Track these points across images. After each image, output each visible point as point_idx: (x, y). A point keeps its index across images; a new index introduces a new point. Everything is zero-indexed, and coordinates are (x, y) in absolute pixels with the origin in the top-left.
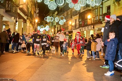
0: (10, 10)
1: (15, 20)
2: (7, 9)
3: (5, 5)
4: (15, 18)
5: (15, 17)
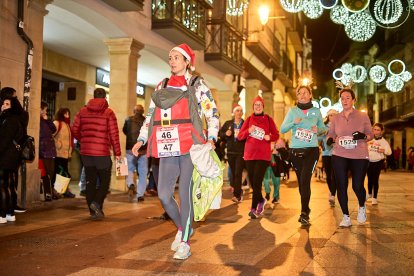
0: (218, 51)
1: (236, 83)
2: (209, 51)
3: (204, 38)
4: (236, 76)
5: (234, 76)
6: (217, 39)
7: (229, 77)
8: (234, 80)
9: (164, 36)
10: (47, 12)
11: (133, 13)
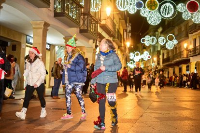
2: (82, 28)
3: (79, 22)
5: (94, 40)
6: (86, 22)
7: (91, 41)
8: (94, 43)
9: (60, 21)
10: (2, 7)
11: (45, 9)
